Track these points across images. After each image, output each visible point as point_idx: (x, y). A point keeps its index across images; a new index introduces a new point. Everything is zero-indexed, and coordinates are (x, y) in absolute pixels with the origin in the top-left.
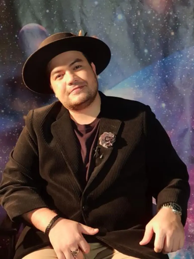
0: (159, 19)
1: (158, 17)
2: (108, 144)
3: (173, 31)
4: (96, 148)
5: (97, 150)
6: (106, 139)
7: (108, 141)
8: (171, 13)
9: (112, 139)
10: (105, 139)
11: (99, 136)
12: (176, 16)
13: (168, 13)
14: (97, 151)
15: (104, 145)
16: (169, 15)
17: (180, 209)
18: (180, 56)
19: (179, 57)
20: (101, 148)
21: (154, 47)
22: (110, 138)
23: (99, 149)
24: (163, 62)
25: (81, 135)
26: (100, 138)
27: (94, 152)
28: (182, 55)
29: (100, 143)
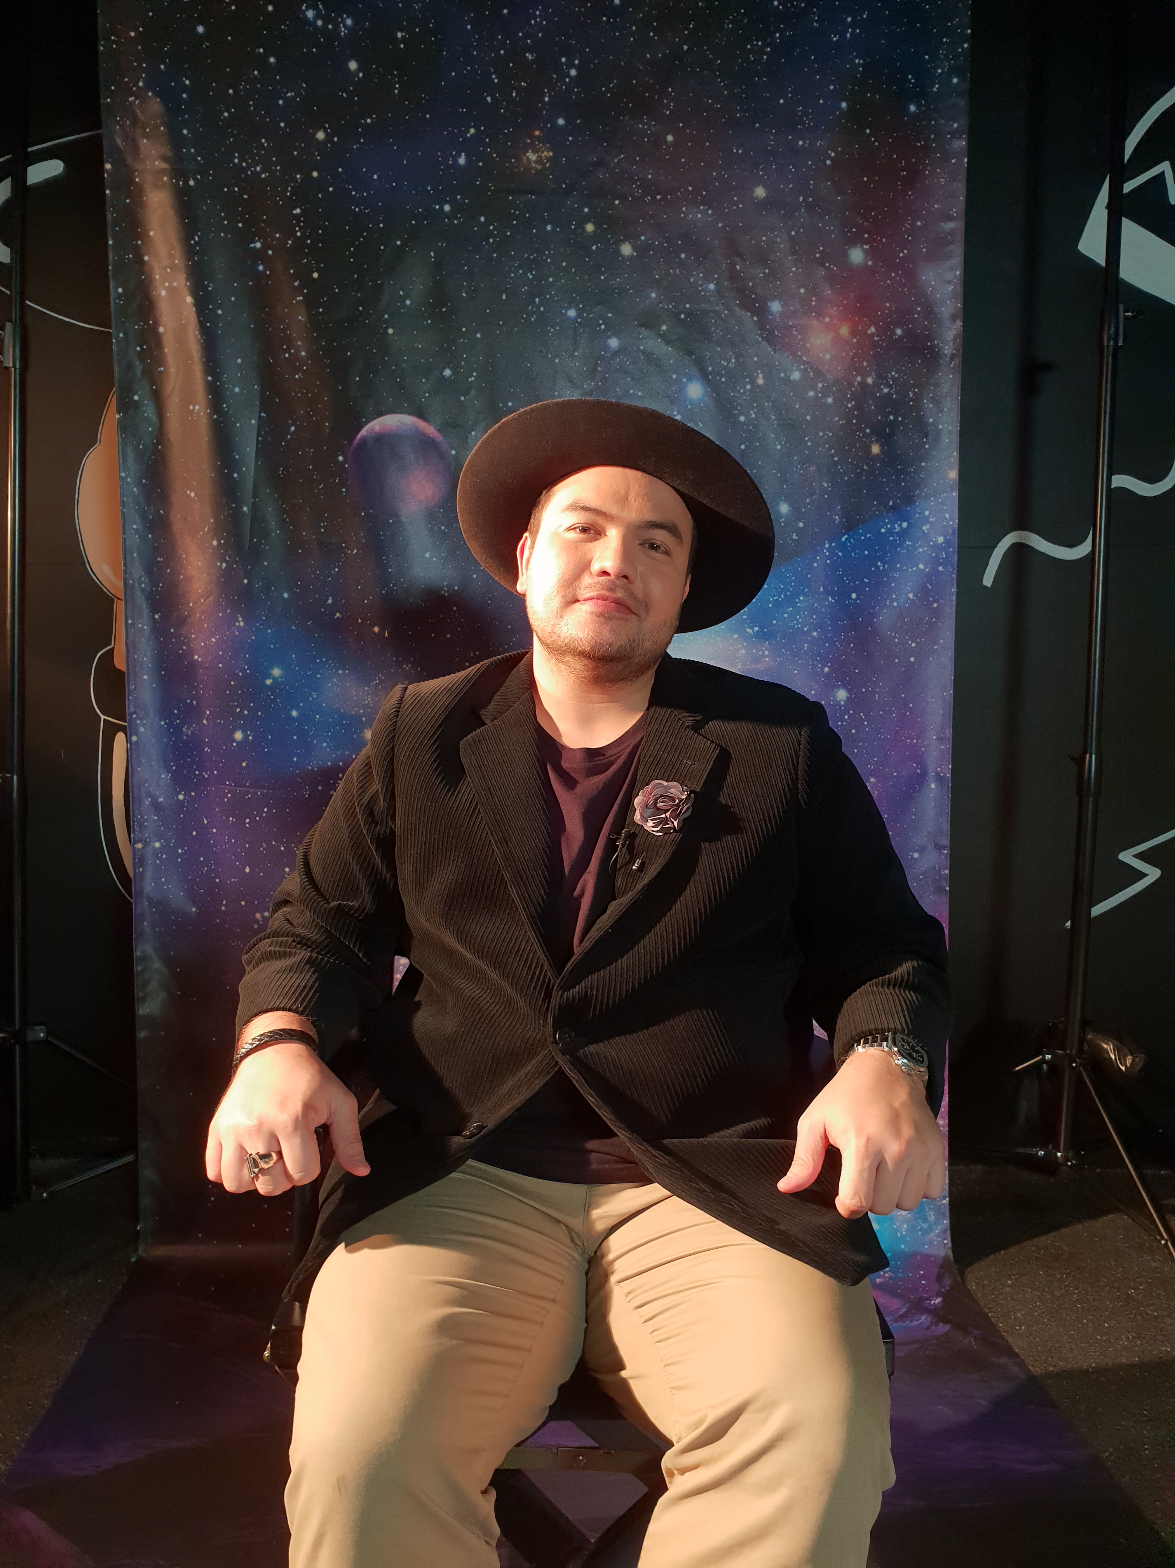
0: (830, 400)
1: (825, 393)
2: (665, 821)
3: (877, 441)
4: (620, 834)
5: (626, 838)
6: (659, 805)
7: (666, 811)
8: (870, 380)
9: (678, 805)
10: (656, 802)
11: (635, 791)
12: (886, 390)
13: (859, 379)
14: (623, 845)
15: (649, 825)
16: (863, 384)
17: (922, 1057)
18: (900, 525)
19: (897, 529)
20: (637, 834)
21: (811, 495)
22: (673, 799)
23: (632, 836)
24: (842, 546)
25: (570, 782)
26: (637, 801)
27: (611, 847)
28: (905, 525)
29: (637, 817)
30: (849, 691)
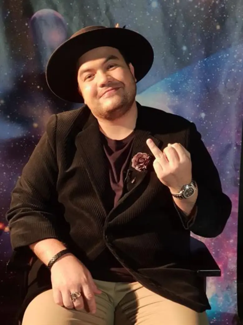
0: (202, 9)
1: (201, 6)
3: (219, 24)
5: (129, 173)
6: (140, 161)
7: (142, 163)
8: (217, 2)
12: (223, 6)
13: (213, 1)
15: (137, 168)
16: (215, 4)
19: (225, 56)
21: (194, 44)
22: (144, 159)
24: (205, 62)
26: (133, 160)
28: (228, 55)
30: (206, 113)
